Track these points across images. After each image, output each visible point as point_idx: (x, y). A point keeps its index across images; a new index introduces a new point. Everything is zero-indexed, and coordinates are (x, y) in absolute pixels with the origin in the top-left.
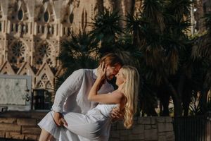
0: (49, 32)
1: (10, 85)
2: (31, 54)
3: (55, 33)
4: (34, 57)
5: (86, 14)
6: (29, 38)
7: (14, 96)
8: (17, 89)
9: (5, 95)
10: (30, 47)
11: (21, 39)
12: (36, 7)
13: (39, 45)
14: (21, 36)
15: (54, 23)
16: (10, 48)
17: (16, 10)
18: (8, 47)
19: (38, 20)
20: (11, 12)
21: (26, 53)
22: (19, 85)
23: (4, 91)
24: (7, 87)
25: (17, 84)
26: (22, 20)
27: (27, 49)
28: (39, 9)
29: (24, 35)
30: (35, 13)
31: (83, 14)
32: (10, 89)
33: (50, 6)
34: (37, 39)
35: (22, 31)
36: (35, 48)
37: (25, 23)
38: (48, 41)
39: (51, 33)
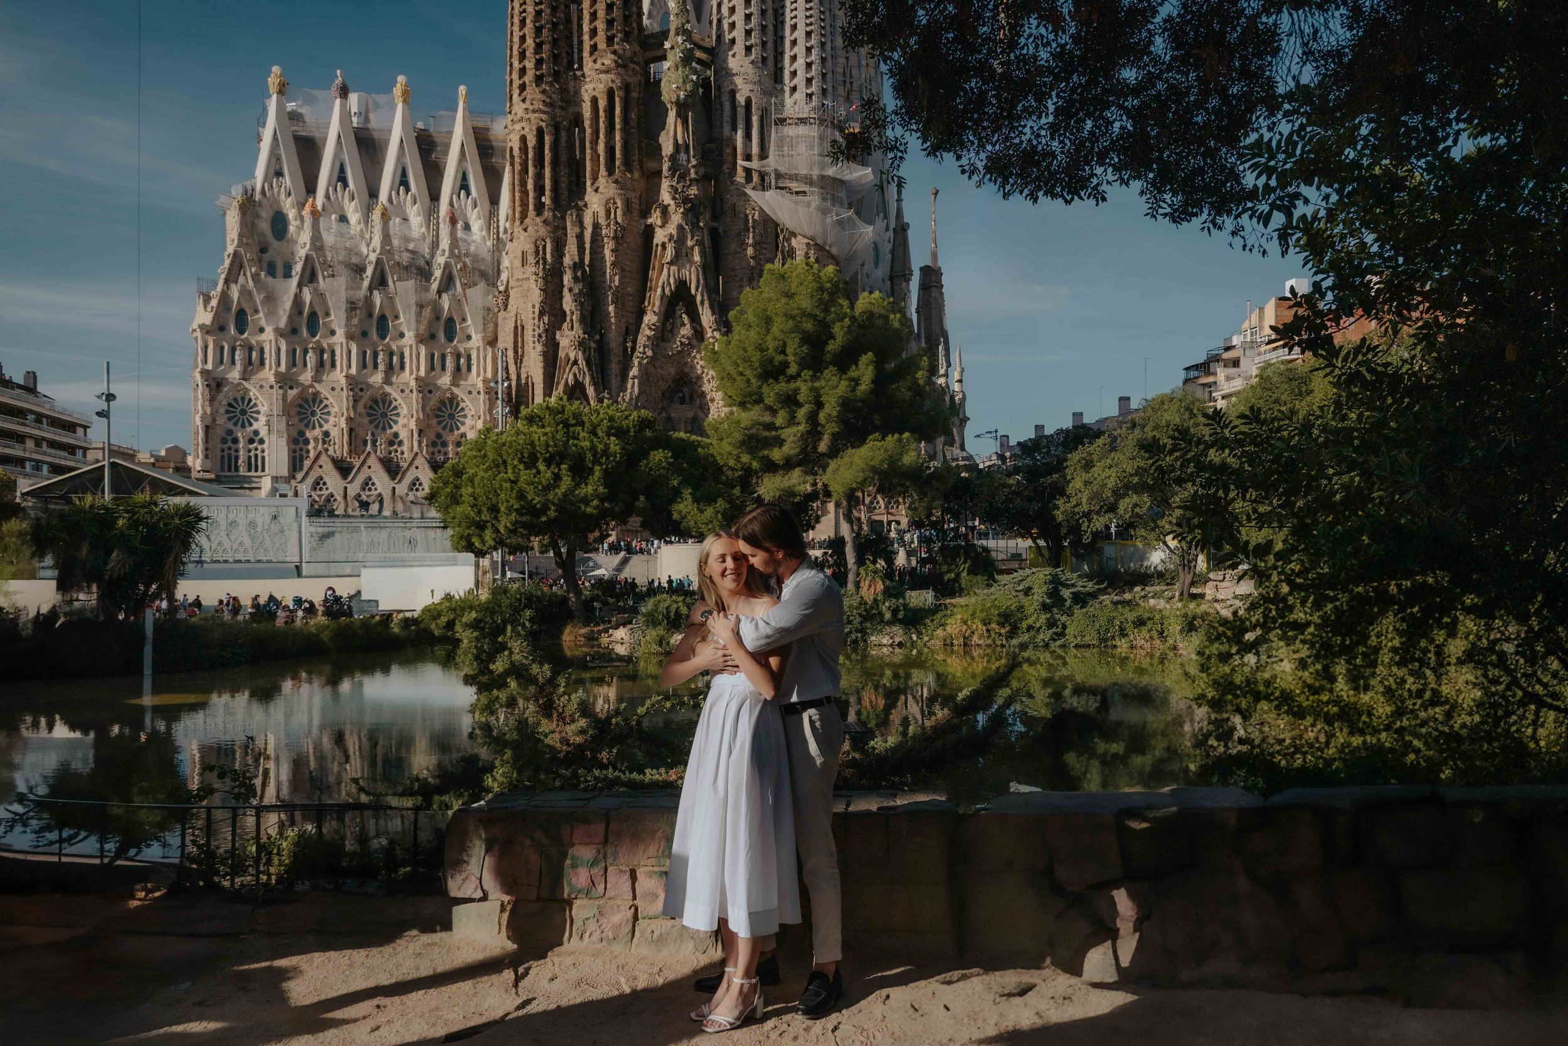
0: (458, 369)
1: (259, 521)
2: (413, 425)
3: (474, 369)
4: (420, 432)
5: (523, 327)
6: (407, 384)
7: (268, 543)
8: (275, 528)
9: (247, 542)
10: (410, 408)
11: (388, 389)
12: (421, 306)
13: (433, 401)
14: (387, 381)
15: (470, 344)
16: (360, 408)
17: (370, 315)
18: (354, 408)
19: (427, 338)
20: (355, 321)
21: (402, 421)
22: (281, 519)
23: (245, 533)
24: (252, 524)
25: (275, 517)
26: (387, 340)
27: (404, 411)
28: (427, 312)
29: (394, 379)
30: (418, 321)
31: (516, 327)
32: (259, 529)
33: (457, 302)
34: (426, 387)
35: (390, 368)
36: (423, 408)
37: (394, 348)
38: (456, 390)
39: (464, 368)
